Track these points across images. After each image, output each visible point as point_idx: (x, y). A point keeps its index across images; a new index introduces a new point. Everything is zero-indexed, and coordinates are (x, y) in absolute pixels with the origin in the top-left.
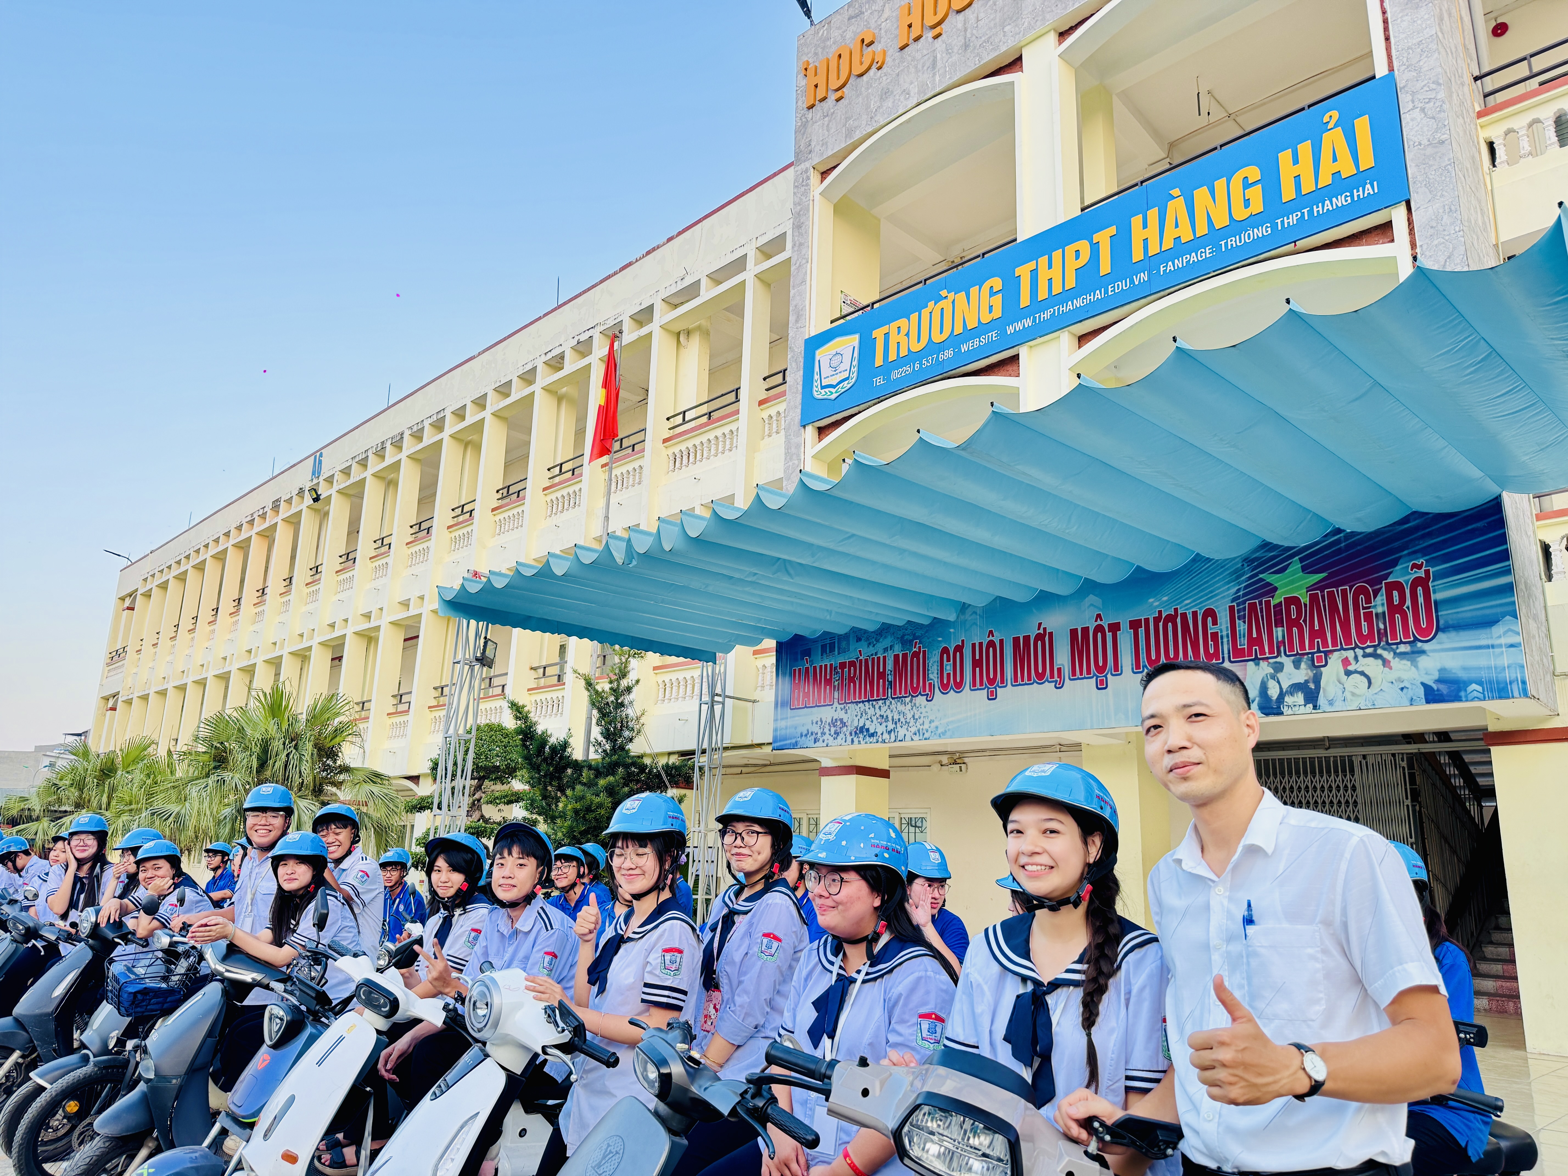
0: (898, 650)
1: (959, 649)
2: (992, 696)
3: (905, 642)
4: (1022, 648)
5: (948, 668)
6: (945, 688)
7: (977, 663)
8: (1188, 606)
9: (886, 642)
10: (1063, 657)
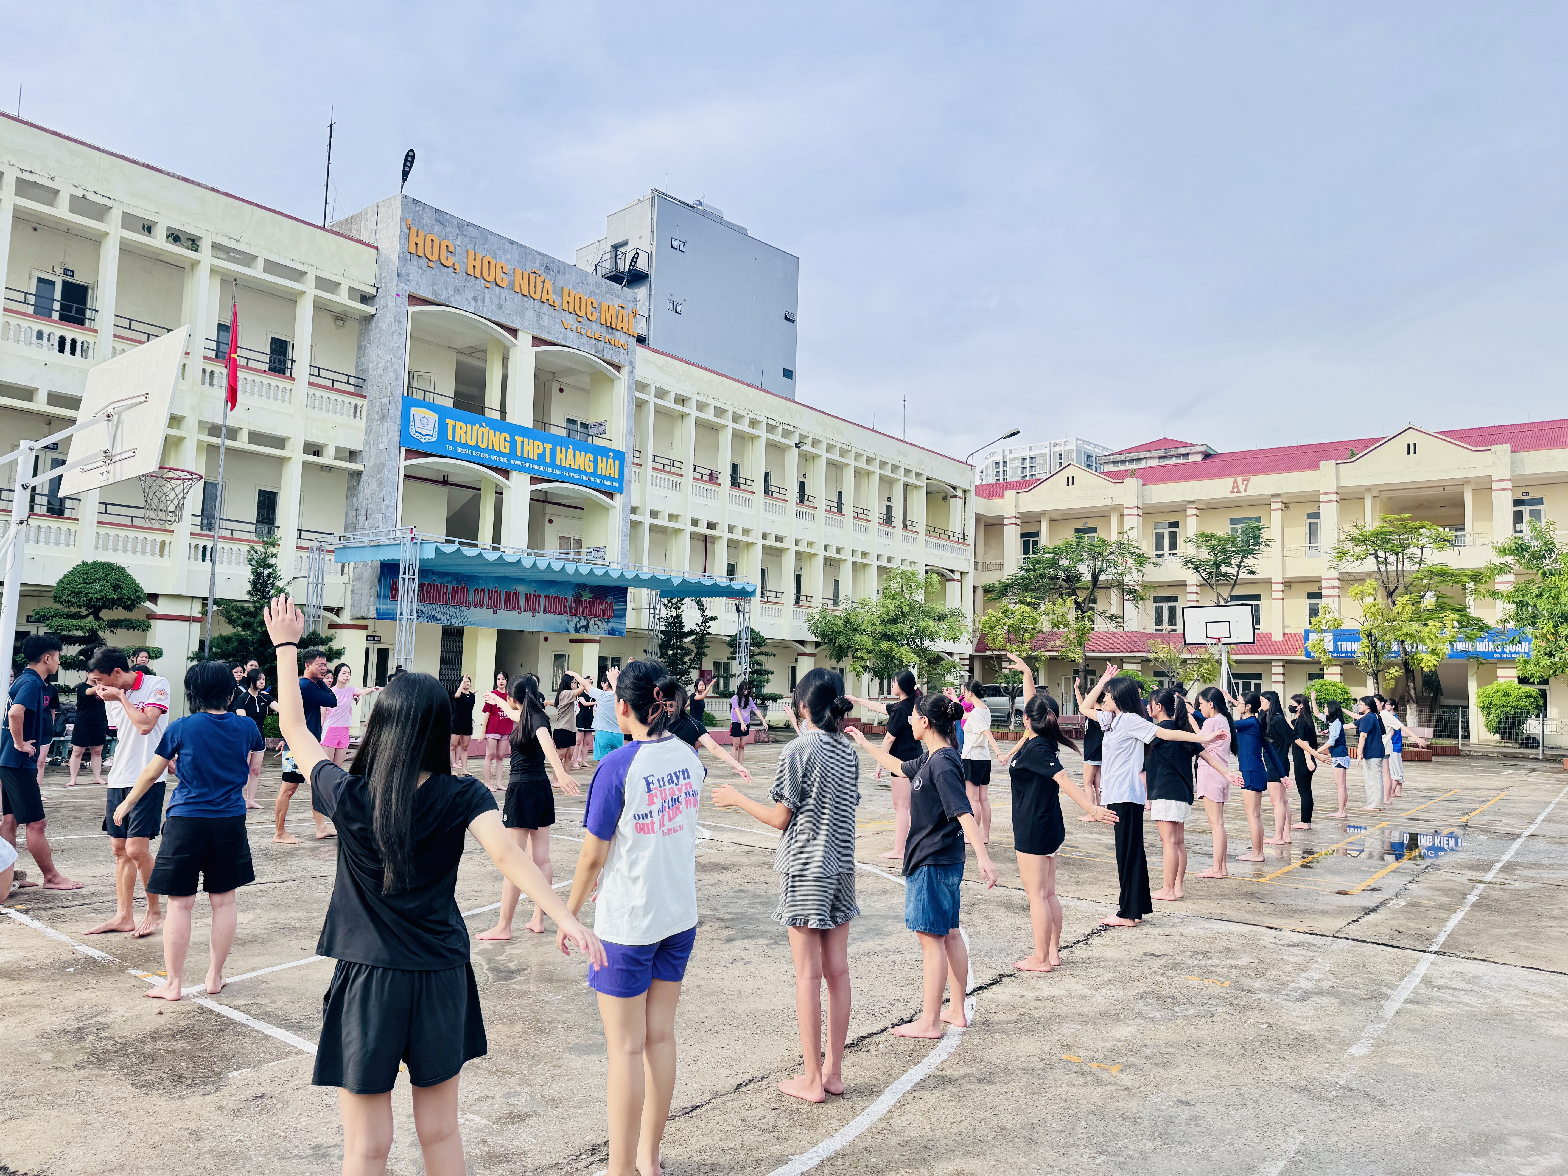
0: (454, 584)
1: (483, 590)
2: (495, 612)
3: (458, 582)
4: (508, 596)
5: (478, 597)
6: (475, 605)
7: (490, 598)
8: (561, 595)
9: (449, 579)
10: (522, 603)
